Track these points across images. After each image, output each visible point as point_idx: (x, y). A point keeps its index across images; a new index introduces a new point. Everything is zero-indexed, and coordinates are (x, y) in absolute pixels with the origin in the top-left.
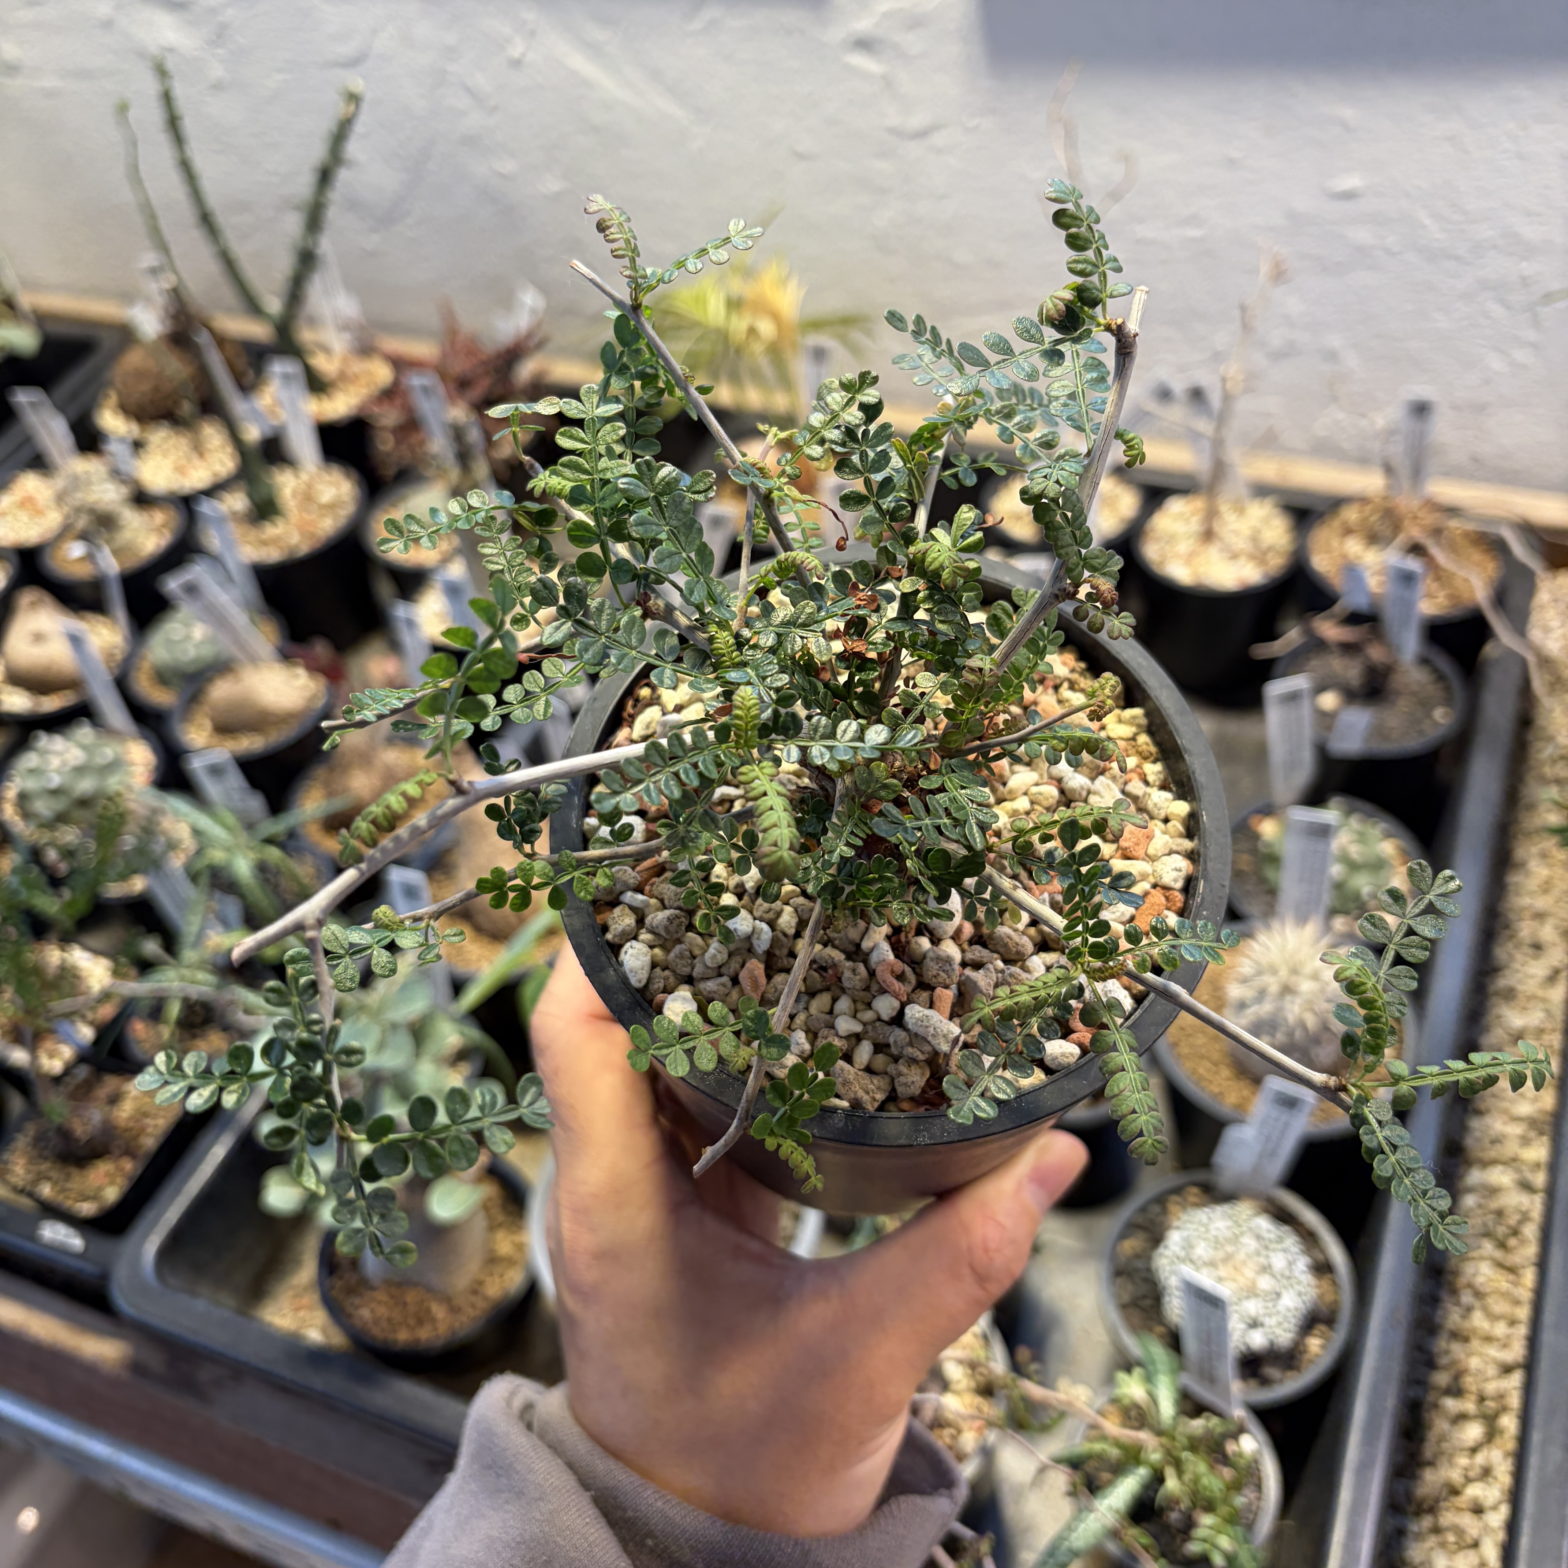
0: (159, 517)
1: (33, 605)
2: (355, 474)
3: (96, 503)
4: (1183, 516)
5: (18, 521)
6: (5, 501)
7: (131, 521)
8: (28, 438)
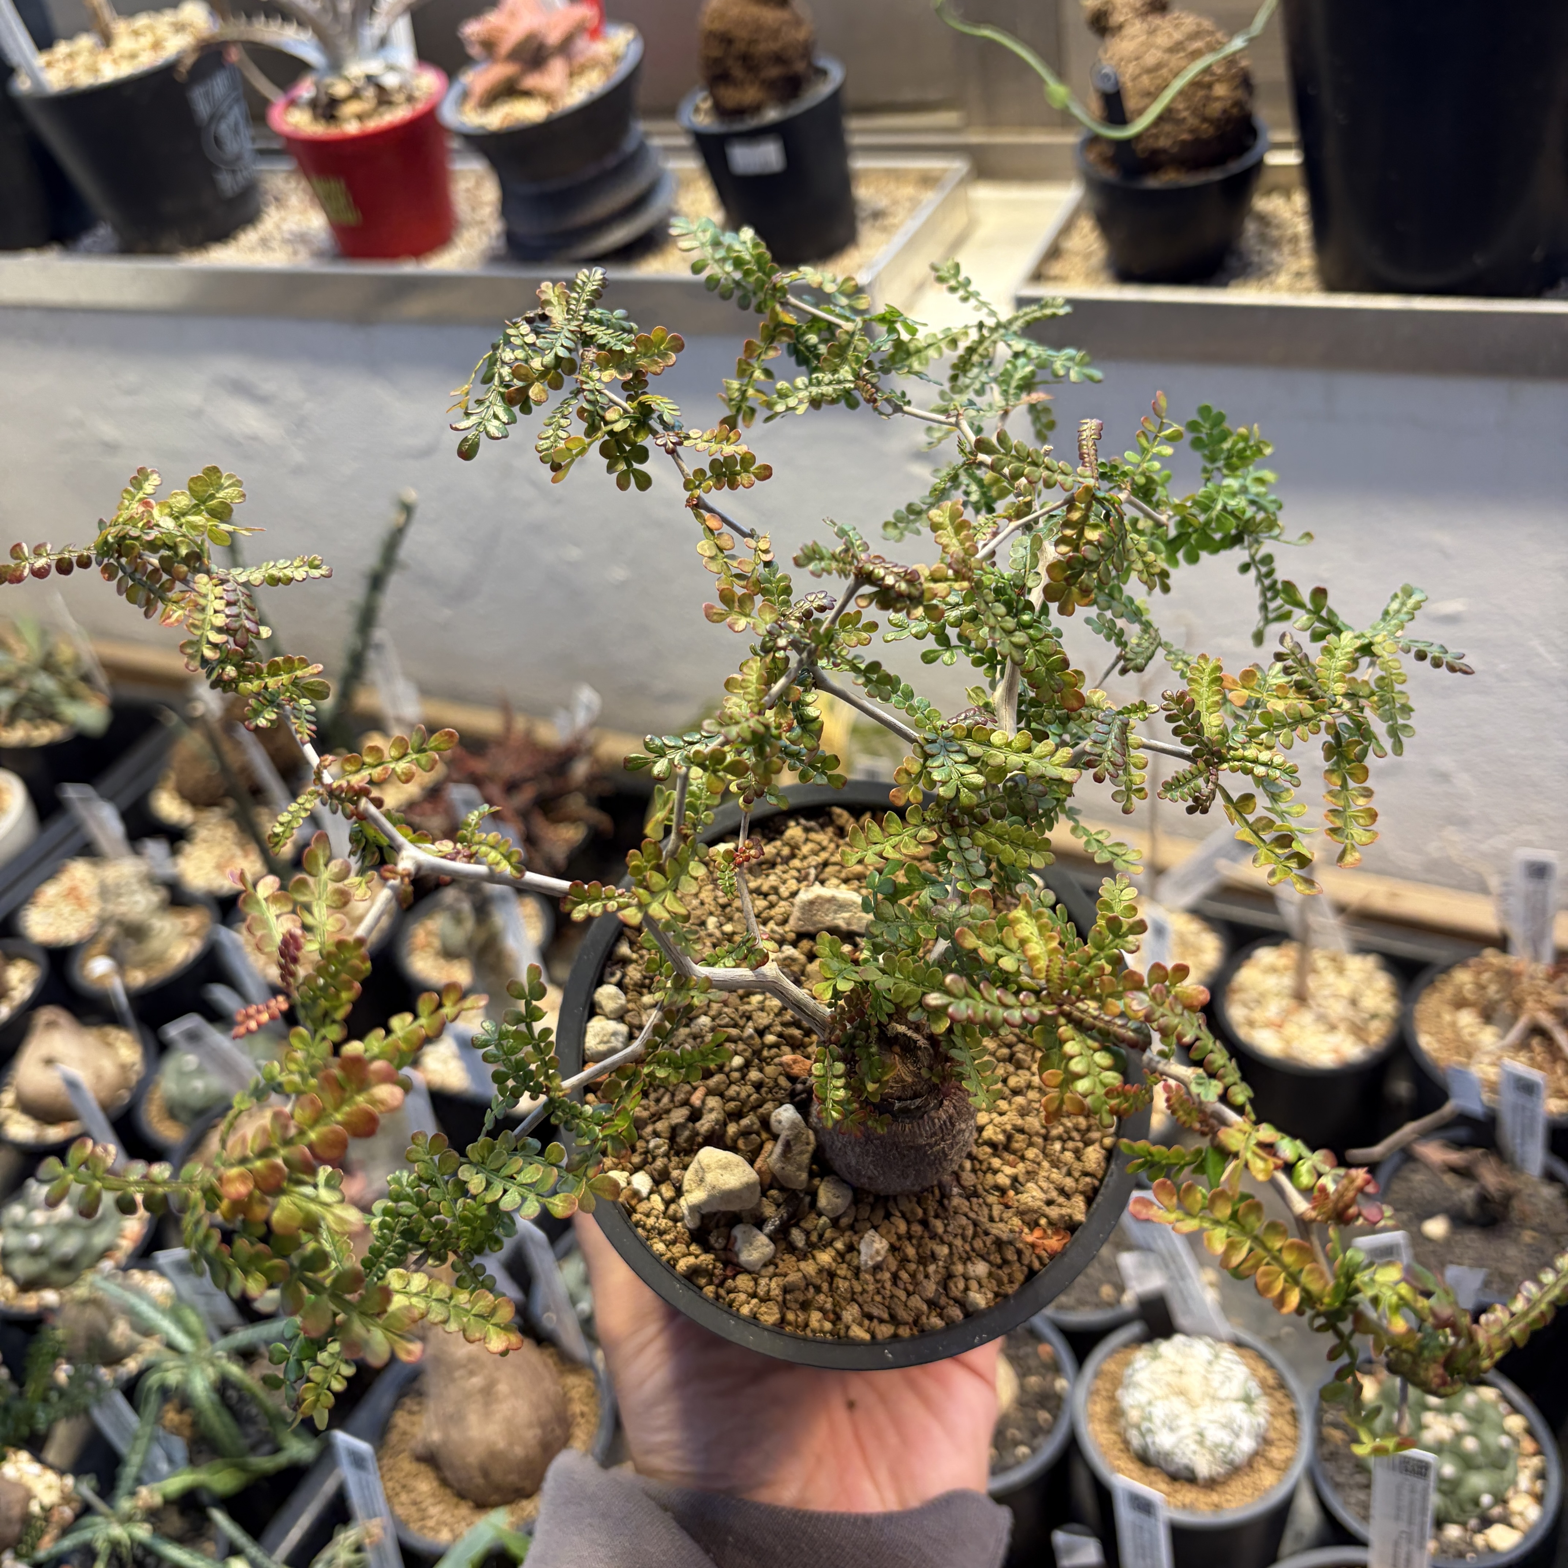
0: (193, 920)
1: (51, 1025)
3: (124, 914)
4: (1273, 970)
5: (60, 915)
6: (51, 891)
7: (162, 930)
8: (77, 828)
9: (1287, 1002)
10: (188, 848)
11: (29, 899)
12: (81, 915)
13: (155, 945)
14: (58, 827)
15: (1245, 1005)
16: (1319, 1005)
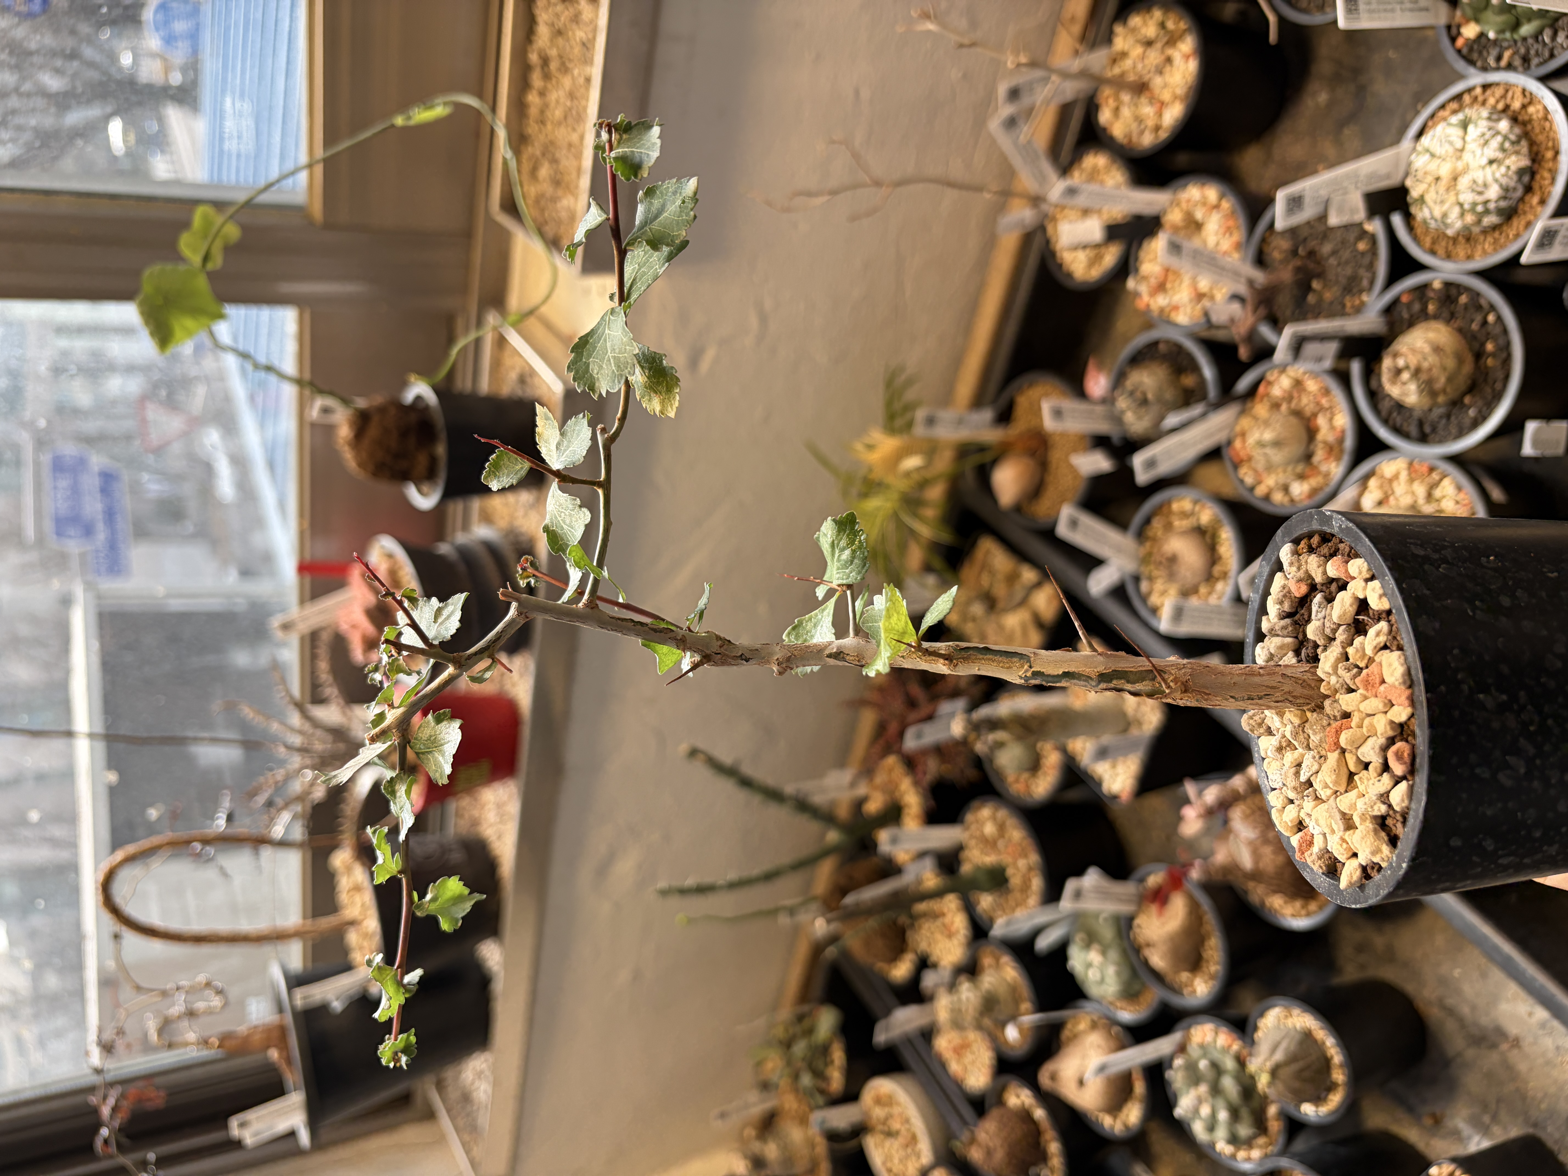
0: (987, 961)
1: (1054, 1077)
2: (975, 803)
3: (975, 1010)
4: (1116, 111)
5: (973, 1062)
6: (954, 1067)
7: (990, 983)
8: (908, 1040)
9: (1144, 100)
10: (933, 958)
11: (958, 1085)
12: (975, 1047)
13: (1002, 991)
14: (908, 1056)
15: (1142, 132)
16: (1149, 72)
